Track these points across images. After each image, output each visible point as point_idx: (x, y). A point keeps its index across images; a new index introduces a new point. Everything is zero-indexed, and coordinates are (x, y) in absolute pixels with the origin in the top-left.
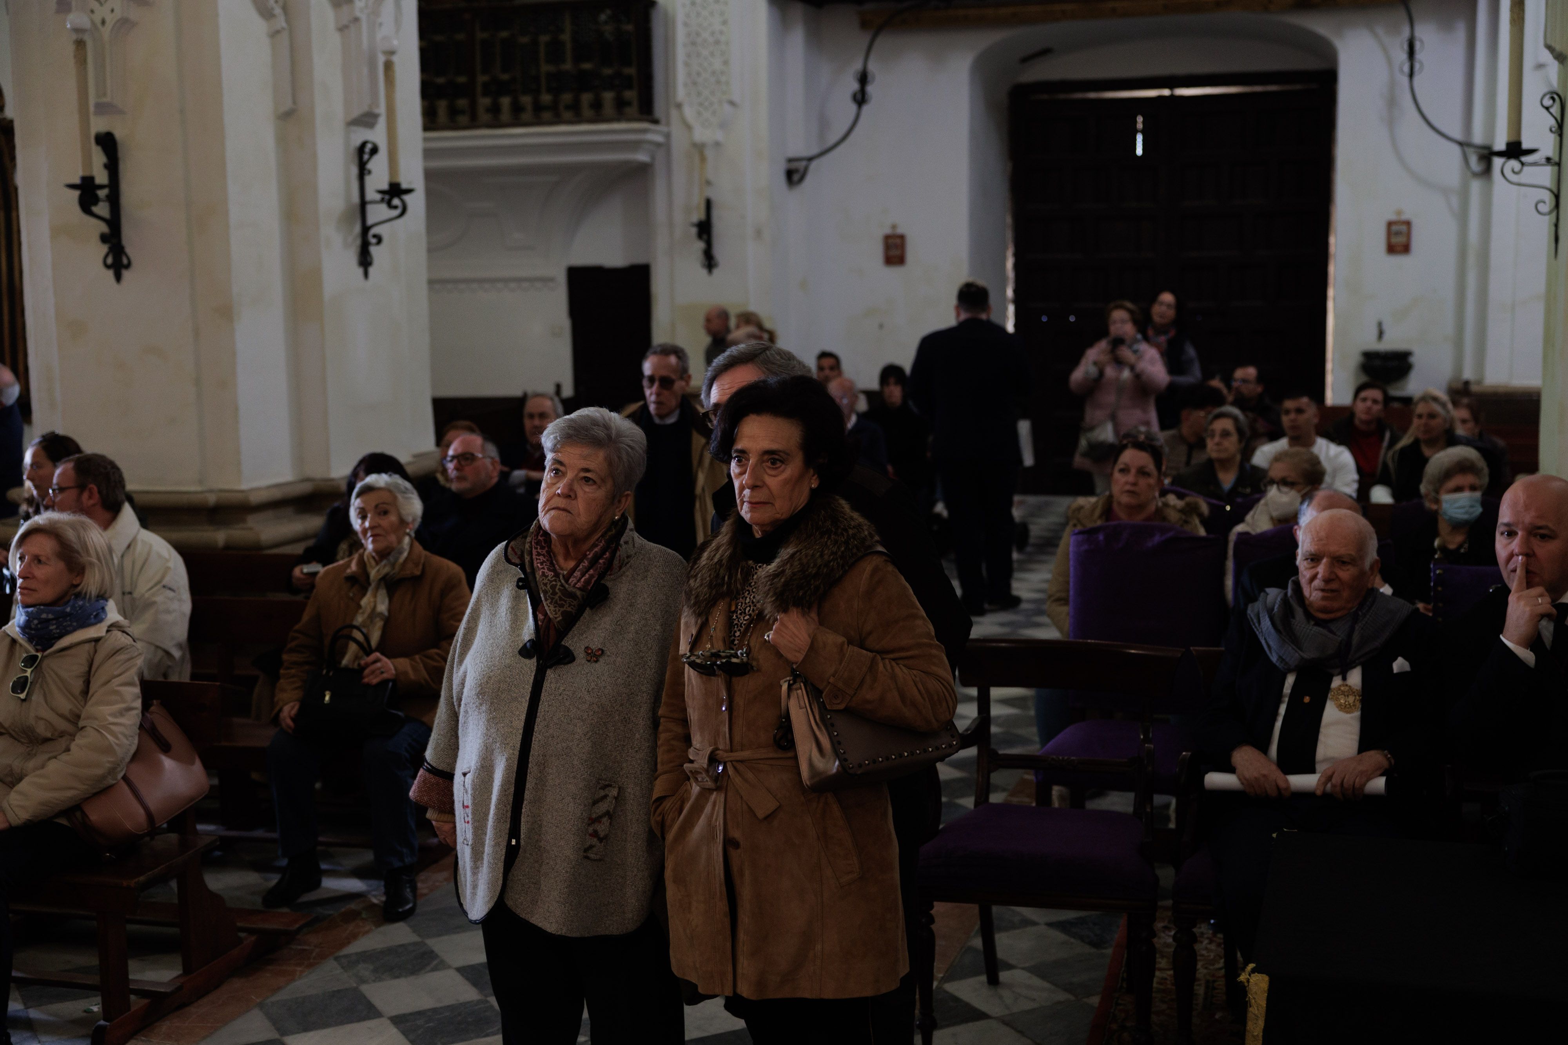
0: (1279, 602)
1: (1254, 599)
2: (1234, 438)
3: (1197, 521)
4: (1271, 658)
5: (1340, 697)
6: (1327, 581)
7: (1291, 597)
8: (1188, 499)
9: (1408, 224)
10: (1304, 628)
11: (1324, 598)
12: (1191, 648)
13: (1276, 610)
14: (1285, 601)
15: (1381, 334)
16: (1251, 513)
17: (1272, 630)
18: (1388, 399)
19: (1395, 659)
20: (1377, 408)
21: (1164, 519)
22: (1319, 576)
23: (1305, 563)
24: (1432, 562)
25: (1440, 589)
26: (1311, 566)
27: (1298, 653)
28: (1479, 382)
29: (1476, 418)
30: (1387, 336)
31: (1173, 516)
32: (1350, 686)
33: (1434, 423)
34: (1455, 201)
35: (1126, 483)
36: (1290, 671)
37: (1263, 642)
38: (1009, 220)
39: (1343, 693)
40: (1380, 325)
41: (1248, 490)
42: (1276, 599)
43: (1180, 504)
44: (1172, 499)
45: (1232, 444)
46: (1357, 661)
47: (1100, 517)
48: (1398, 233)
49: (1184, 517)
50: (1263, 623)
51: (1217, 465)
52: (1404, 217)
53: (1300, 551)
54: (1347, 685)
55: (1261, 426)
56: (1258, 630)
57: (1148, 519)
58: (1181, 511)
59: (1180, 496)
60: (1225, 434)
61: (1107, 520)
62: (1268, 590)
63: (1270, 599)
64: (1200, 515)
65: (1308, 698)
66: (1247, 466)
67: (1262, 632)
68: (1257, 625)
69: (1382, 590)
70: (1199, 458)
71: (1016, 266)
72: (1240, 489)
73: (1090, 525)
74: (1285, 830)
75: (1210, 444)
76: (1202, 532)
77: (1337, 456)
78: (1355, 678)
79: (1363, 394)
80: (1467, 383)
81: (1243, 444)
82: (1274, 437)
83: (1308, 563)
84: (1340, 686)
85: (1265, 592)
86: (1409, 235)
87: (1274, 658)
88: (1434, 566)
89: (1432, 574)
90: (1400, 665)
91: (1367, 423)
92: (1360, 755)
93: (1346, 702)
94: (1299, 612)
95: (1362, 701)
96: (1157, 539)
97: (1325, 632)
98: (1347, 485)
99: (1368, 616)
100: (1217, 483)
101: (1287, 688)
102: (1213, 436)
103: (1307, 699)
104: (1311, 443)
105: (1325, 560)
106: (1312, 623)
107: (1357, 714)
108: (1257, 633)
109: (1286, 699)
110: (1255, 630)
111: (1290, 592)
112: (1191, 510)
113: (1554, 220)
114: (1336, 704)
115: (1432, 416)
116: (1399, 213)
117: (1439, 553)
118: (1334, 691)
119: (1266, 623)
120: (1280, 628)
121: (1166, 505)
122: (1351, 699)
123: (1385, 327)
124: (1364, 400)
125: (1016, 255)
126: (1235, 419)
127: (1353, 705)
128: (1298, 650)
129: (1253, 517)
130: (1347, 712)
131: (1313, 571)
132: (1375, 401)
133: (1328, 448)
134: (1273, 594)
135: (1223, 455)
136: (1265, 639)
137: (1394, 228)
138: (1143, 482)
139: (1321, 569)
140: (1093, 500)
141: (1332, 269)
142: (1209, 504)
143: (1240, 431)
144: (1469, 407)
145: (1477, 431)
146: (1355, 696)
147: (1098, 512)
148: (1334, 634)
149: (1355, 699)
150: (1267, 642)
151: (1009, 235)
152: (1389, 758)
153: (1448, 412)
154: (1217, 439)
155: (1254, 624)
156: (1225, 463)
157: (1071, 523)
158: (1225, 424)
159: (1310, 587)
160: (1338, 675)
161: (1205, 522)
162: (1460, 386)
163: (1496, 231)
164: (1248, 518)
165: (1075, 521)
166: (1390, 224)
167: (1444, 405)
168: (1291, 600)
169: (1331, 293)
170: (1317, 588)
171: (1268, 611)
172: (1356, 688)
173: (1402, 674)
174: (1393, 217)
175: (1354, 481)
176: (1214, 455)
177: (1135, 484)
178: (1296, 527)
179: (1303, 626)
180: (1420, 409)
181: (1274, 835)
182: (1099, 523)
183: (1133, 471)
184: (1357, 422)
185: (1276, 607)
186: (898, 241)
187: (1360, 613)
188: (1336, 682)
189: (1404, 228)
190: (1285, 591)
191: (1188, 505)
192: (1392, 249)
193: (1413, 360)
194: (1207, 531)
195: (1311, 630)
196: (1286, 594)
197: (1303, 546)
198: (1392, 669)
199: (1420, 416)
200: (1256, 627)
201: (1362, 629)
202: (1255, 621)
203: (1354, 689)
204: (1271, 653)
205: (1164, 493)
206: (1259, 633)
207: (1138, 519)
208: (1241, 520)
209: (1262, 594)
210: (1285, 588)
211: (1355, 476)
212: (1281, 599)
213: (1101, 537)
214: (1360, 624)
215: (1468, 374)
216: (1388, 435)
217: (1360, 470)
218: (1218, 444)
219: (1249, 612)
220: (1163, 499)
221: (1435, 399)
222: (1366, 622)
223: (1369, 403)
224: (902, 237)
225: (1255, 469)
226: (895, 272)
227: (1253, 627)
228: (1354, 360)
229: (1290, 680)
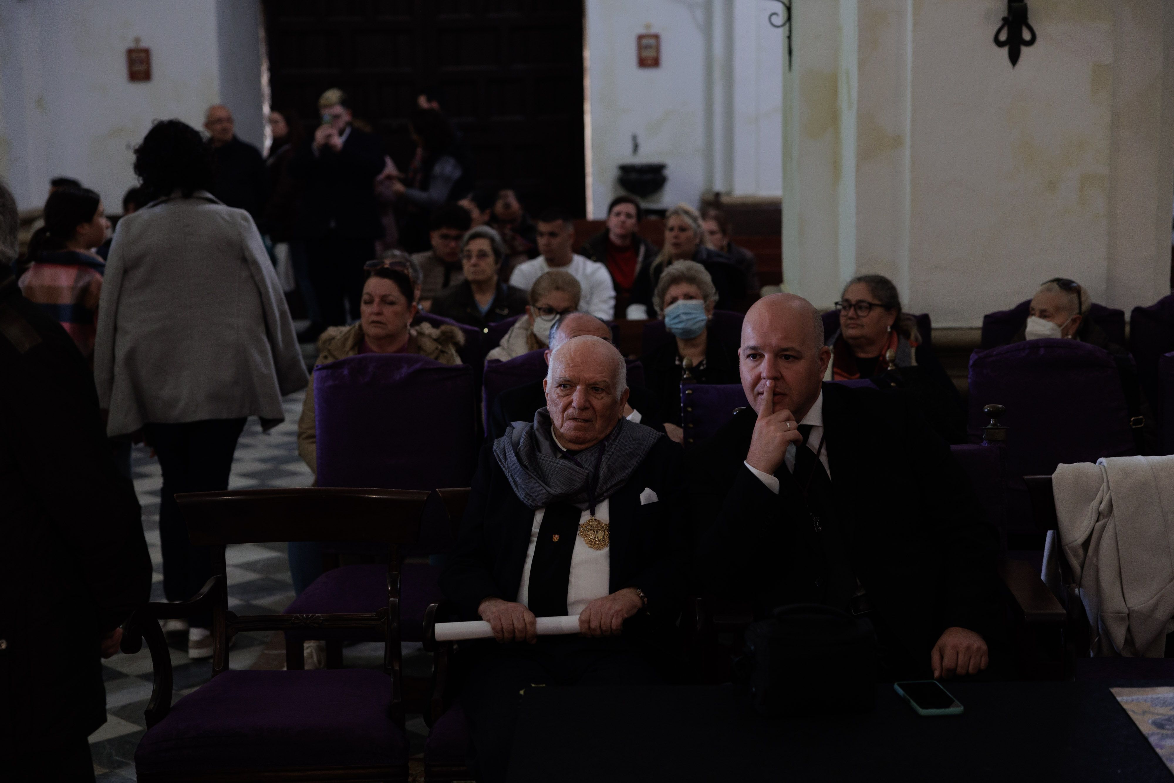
0: (524, 435)
1: (501, 434)
2: (491, 259)
3: (453, 350)
4: (519, 495)
5: (589, 533)
6: (583, 409)
7: (537, 429)
8: (443, 328)
9: (656, 37)
10: (551, 461)
11: (576, 429)
12: (437, 489)
13: (521, 444)
14: (531, 435)
15: (636, 147)
16: (507, 336)
17: (519, 466)
18: (642, 214)
19: (642, 490)
20: (632, 221)
21: (420, 348)
22: (574, 404)
23: (558, 390)
24: (681, 382)
25: (690, 409)
26: (564, 394)
27: (545, 489)
28: (729, 193)
29: (724, 231)
30: (642, 149)
31: (429, 345)
32: (599, 521)
33: (683, 236)
34: (700, 15)
35: (372, 314)
36: (538, 508)
37: (510, 479)
38: (262, 33)
39: (592, 528)
40: (634, 138)
41: (506, 312)
42: (522, 433)
43: (435, 332)
44: (426, 328)
45: (489, 265)
46: (605, 494)
47: (352, 348)
48: (648, 47)
49: (440, 347)
50: (509, 459)
51: (474, 287)
52: (653, 31)
53: (549, 378)
54: (596, 520)
55: (520, 244)
56: (504, 467)
57: (402, 350)
58: (436, 340)
59: (435, 324)
60: (482, 255)
61: (359, 352)
62: (514, 424)
63: (516, 433)
64: (456, 344)
65: (556, 536)
66: (504, 286)
67: (508, 468)
68: (503, 461)
69: (629, 418)
70: (456, 280)
71: (272, 82)
72: (498, 311)
73: (342, 357)
74: (533, 685)
75: (467, 266)
76: (458, 361)
77: (594, 272)
78: (603, 512)
79: (617, 209)
80: (717, 195)
81: (499, 266)
82: (532, 254)
83: (562, 391)
84: (589, 521)
85: (511, 425)
86: (658, 48)
87: (521, 495)
88: (683, 386)
89: (681, 395)
90: (647, 496)
91: (622, 237)
92: (613, 595)
93: (595, 537)
94: (545, 445)
95: (611, 537)
96: (405, 370)
97: (571, 464)
98: (604, 302)
99: (614, 446)
100: (474, 305)
101: (536, 528)
102: (469, 257)
103: (556, 538)
104: (566, 262)
105: (578, 387)
106: (560, 455)
107: (606, 550)
108: (504, 469)
109: (535, 539)
110: (502, 466)
111: (536, 424)
112: (447, 339)
113: (787, 34)
114: (585, 540)
115: (683, 229)
116: (648, 26)
117: (687, 372)
118: (583, 527)
119: (512, 458)
120: (526, 463)
121: (421, 334)
122: (600, 534)
123: (640, 141)
124: (618, 214)
125: (272, 70)
126: (492, 240)
127: (603, 541)
128: (545, 486)
129: (508, 341)
130: (598, 549)
131: (565, 400)
132: (628, 216)
133: (585, 265)
134: (519, 427)
135: (481, 277)
136: (511, 475)
137: (645, 42)
138: (388, 310)
139: (576, 396)
140: (345, 329)
141: (588, 82)
142: (465, 331)
143: (496, 252)
144: (717, 219)
145: (725, 242)
146: (604, 531)
147: (349, 344)
148: (580, 466)
149: (604, 534)
150: (513, 479)
151: (263, 49)
152: (642, 596)
153: (699, 226)
154: (474, 260)
155: (500, 461)
156: (482, 285)
157: (322, 355)
158: (482, 244)
159: (563, 416)
160: (587, 509)
161: (460, 351)
162: (710, 197)
163: (739, 43)
164: (504, 341)
165: (325, 353)
166: (640, 38)
167: (695, 219)
168: (537, 433)
169: (588, 107)
170: (571, 417)
171: (513, 446)
172: (604, 522)
173: (650, 506)
174: (642, 31)
175: (611, 298)
176: (470, 277)
177: (379, 314)
178: (546, 352)
179: (550, 460)
180: (672, 221)
181: (522, 692)
182: (351, 355)
183: (377, 300)
184: (612, 237)
185: (521, 441)
186: (143, 55)
187: (606, 443)
188: (585, 517)
189: (652, 41)
190: (530, 424)
191: (443, 333)
192: (643, 63)
193: (667, 172)
194: (462, 360)
195: (558, 463)
196: (532, 427)
197: (554, 372)
198: (640, 502)
199: (672, 229)
200: (502, 463)
201: (609, 459)
202: (501, 457)
203: (602, 524)
204: (518, 490)
205: (418, 320)
206: (506, 469)
207: (391, 349)
208: (497, 344)
209: (508, 428)
210: (532, 421)
211: (613, 293)
212: (527, 433)
213: (346, 372)
214: (606, 455)
215: (719, 186)
216: (642, 250)
217: (617, 286)
218: (475, 265)
219: (495, 448)
220: (417, 328)
221: (687, 212)
222: (613, 453)
223: (622, 218)
224: (147, 52)
225: (514, 290)
226: (140, 88)
227: (500, 463)
228: (612, 174)
229: (539, 517)
